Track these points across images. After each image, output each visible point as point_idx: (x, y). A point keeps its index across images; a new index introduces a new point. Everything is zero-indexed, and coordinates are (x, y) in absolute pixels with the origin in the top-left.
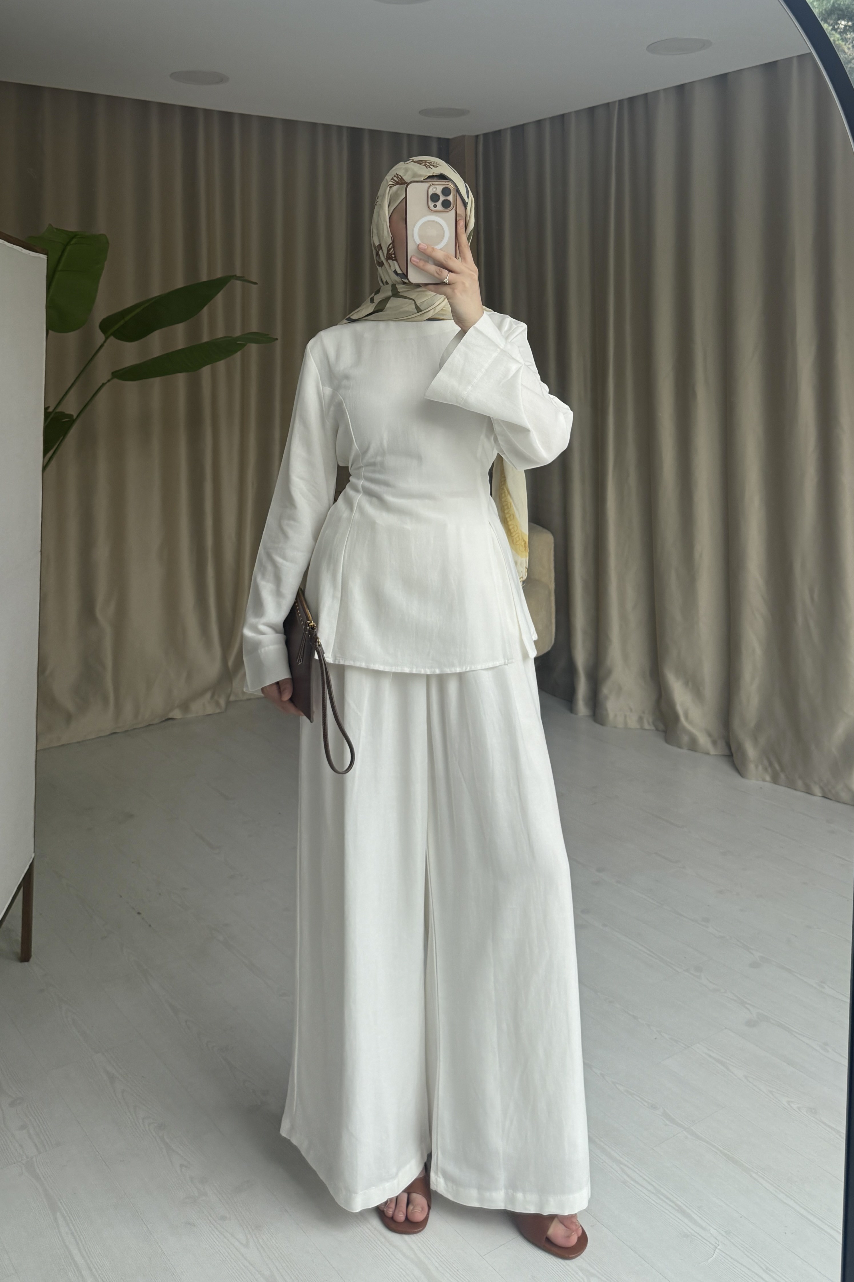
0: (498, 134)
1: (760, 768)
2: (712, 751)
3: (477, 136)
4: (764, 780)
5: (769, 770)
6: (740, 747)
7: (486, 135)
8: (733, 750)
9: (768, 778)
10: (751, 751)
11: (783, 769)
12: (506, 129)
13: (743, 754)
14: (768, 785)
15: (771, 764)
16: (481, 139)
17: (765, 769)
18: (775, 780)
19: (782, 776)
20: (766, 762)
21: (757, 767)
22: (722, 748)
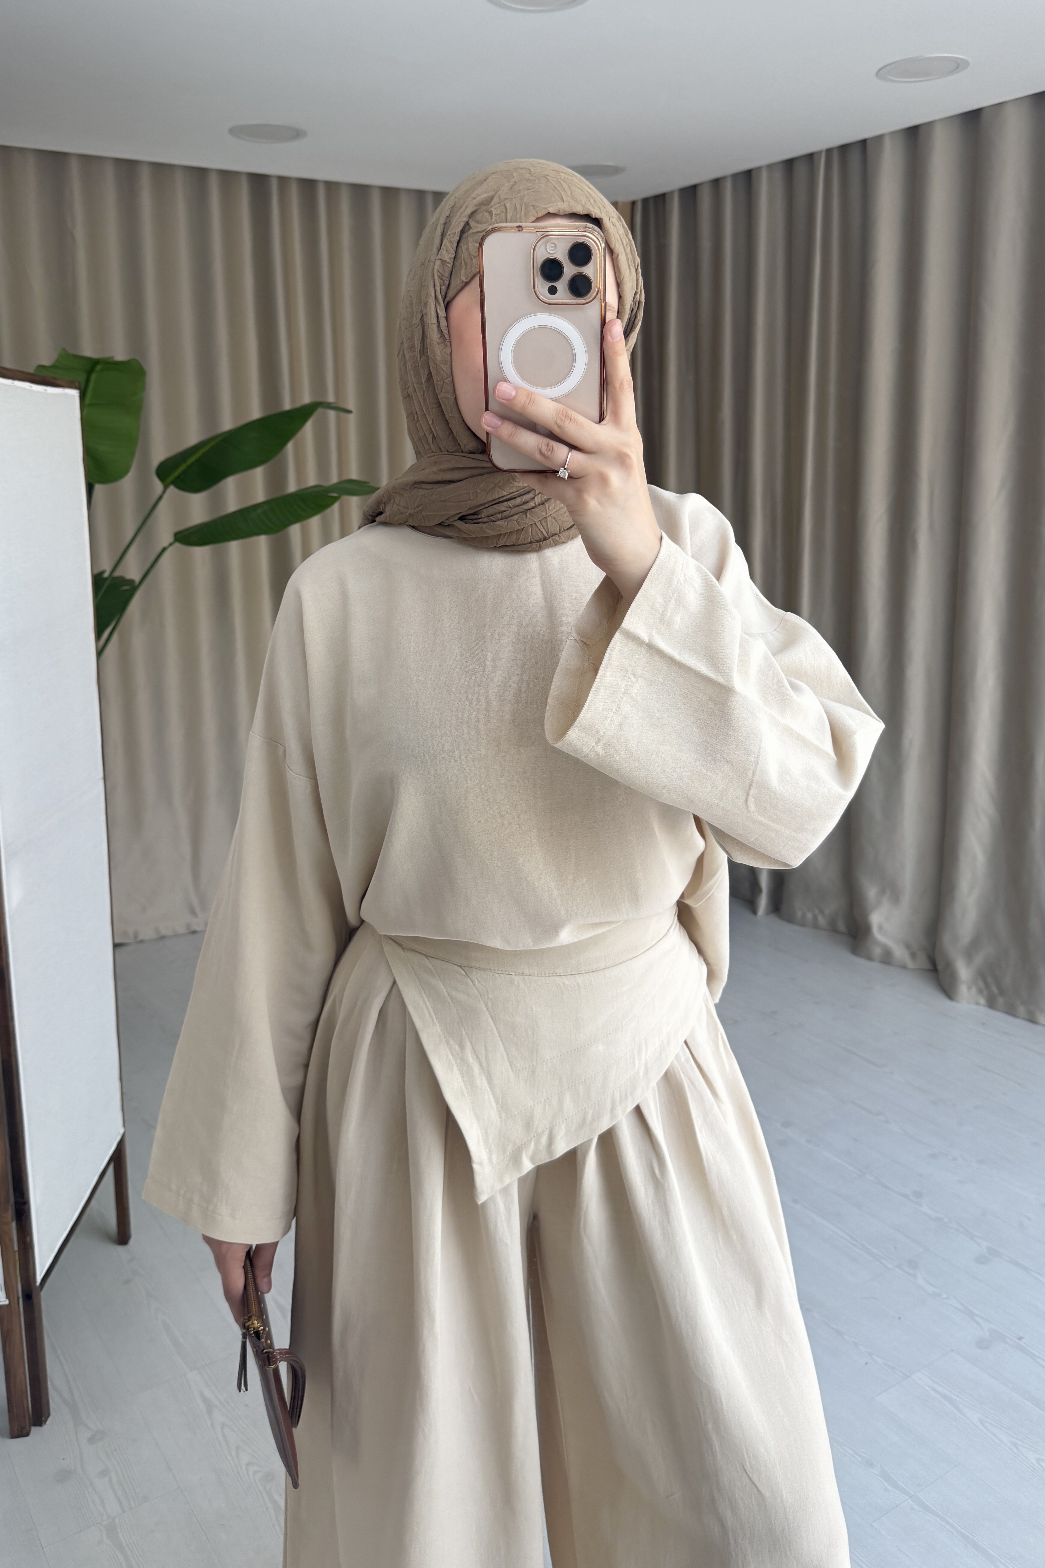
0: (660, 200)
1: (974, 990)
2: (910, 965)
3: (633, 203)
4: (978, 1004)
5: (985, 993)
6: (949, 965)
7: (645, 201)
8: (940, 967)
9: (982, 1001)
10: (964, 972)
11: (1002, 992)
12: (672, 193)
14: (982, 1009)
15: (987, 986)
16: (639, 207)
17: (980, 992)
18: (991, 1004)
19: (1000, 1001)
20: (981, 984)
21: (969, 988)
22: (923, 961)
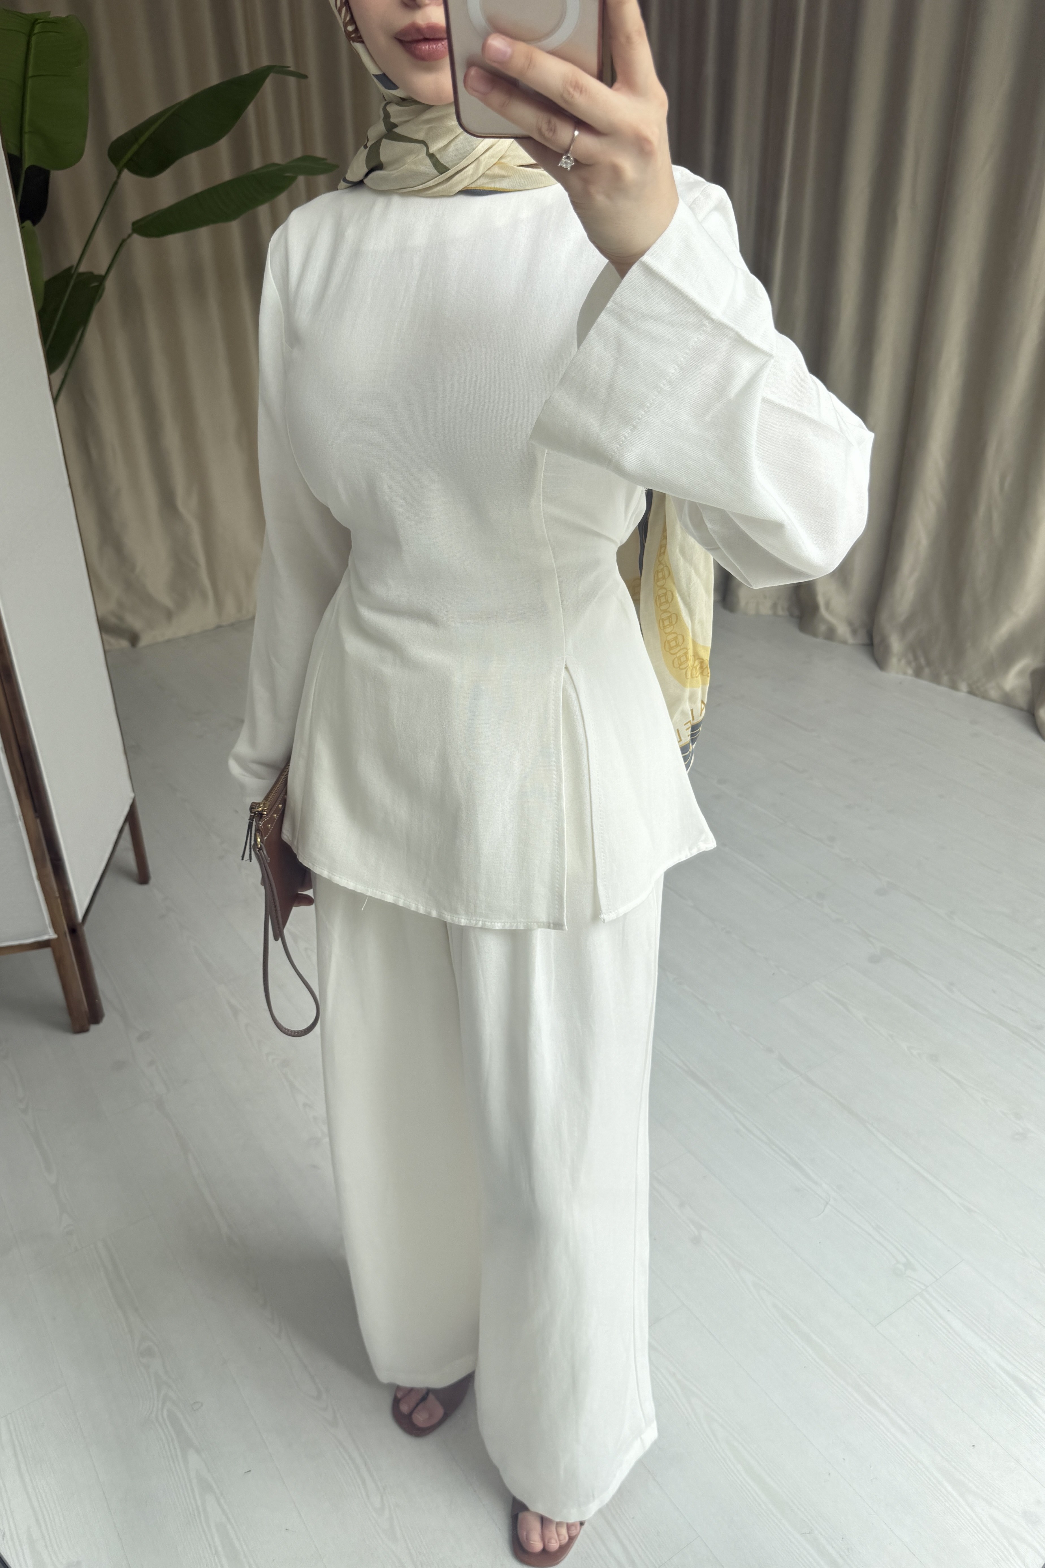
1: (903, 662)
2: (850, 640)
4: (905, 673)
5: (913, 664)
6: (884, 640)
8: (876, 641)
9: (910, 671)
10: (896, 644)
11: (928, 663)
13: (887, 649)
14: (908, 677)
15: (916, 658)
17: (909, 663)
18: (918, 673)
19: (927, 671)
20: (911, 657)
21: (899, 660)
22: (862, 637)
